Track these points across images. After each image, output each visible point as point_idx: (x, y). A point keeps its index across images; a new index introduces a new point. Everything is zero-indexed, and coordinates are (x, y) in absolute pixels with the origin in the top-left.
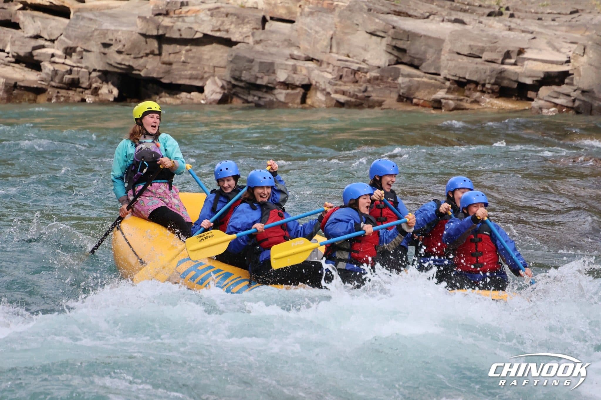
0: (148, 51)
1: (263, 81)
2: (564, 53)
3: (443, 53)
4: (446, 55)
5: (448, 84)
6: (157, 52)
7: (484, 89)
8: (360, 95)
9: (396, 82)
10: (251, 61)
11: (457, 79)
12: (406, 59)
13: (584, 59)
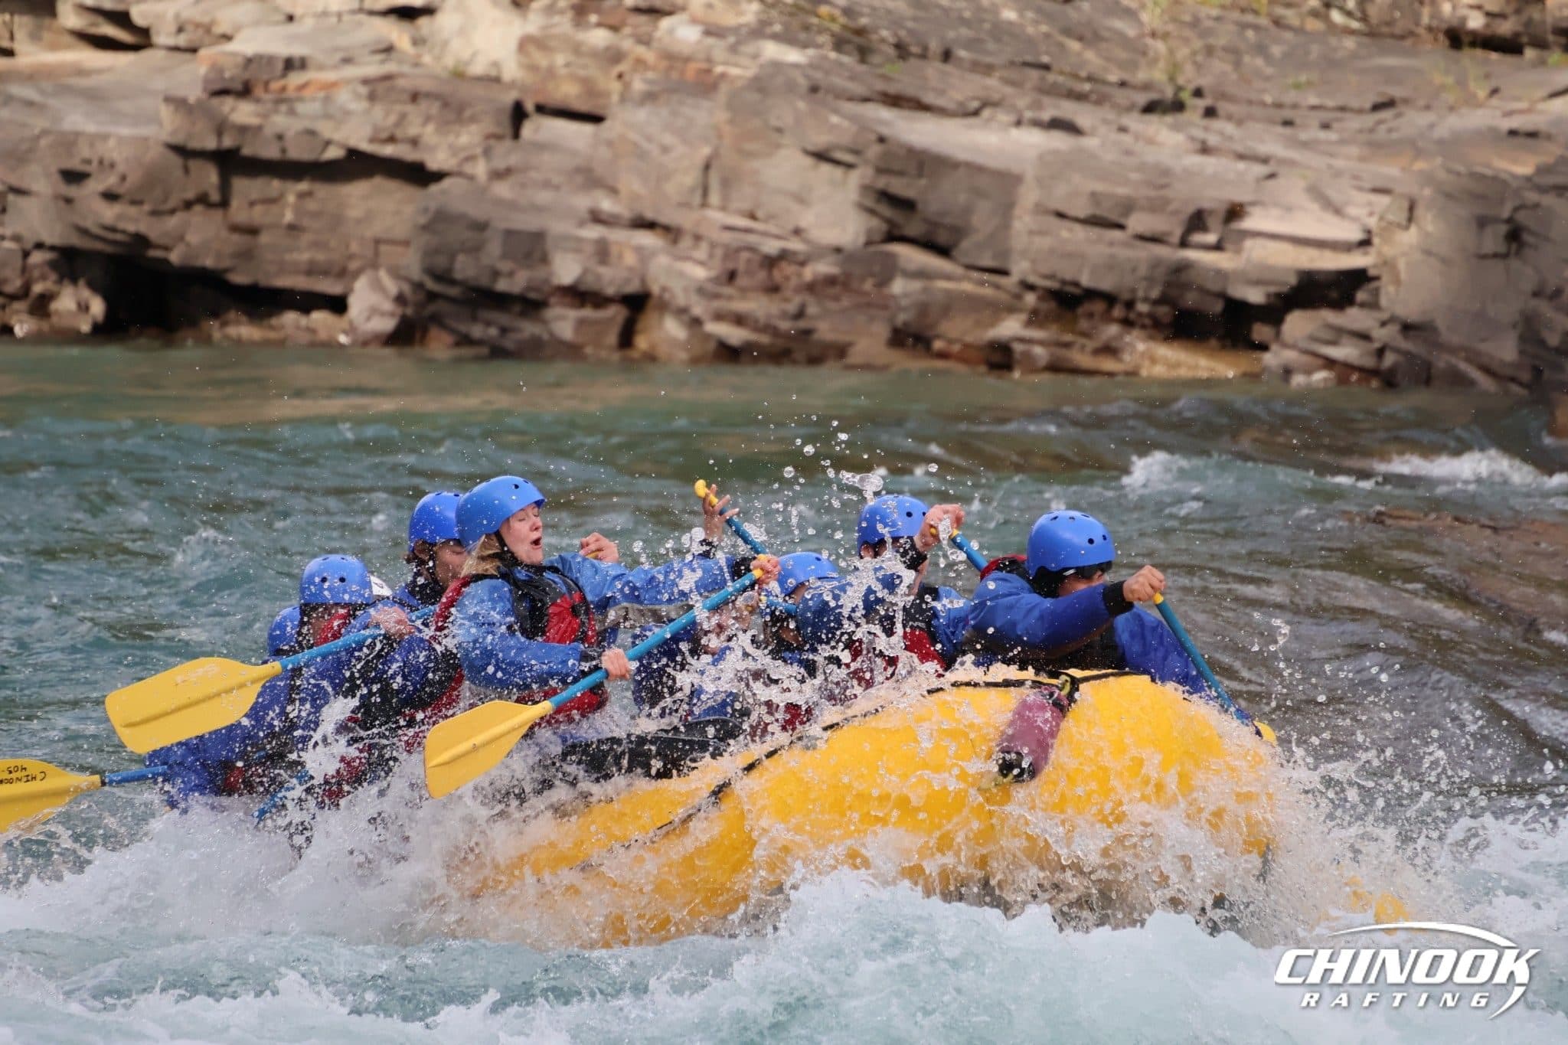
0: (190, 195)
1: (513, 283)
2: (1355, 219)
3: (1017, 211)
4: (1027, 219)
5: (1030, 299)
6: (215, 197)
7: (1132, 316)
8: (785, 325)
9: (886, 291)
10: (481, 227)
11: (1053, 285)
12: (914, 229)
13: (1410, 237)
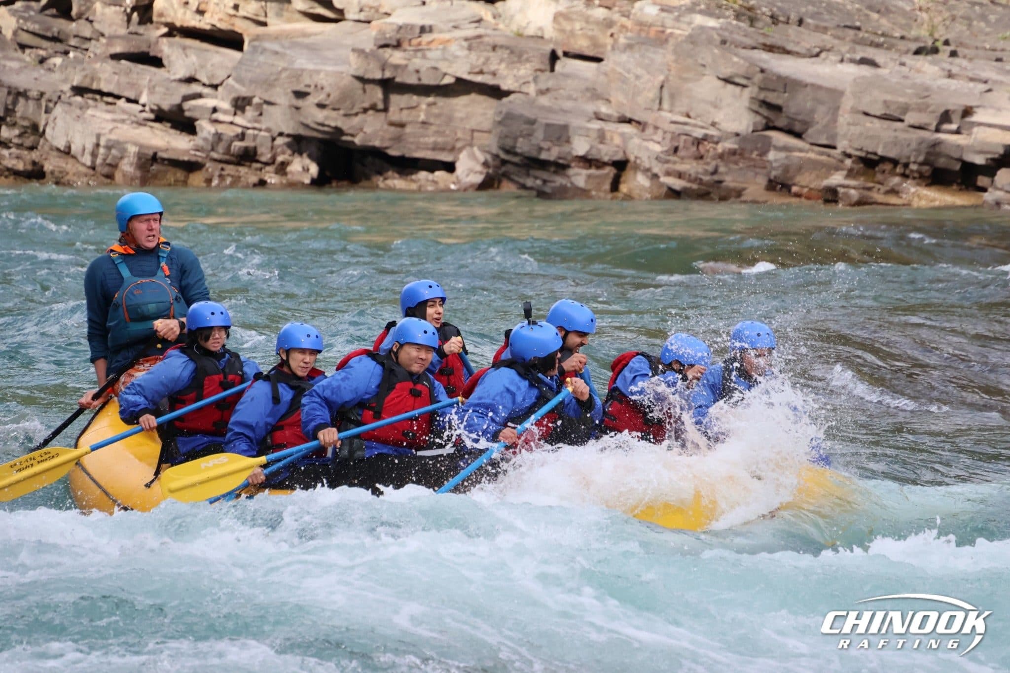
0: (367, 105)
1: (551, 154)
3: (841, 112)
4: (846, 116)
5: (848, 162)
6: (381, 106)
7: (907, 172)
8: (706, 178)
9: (765, 158)
11: (863, 154)
12: (781, 122)
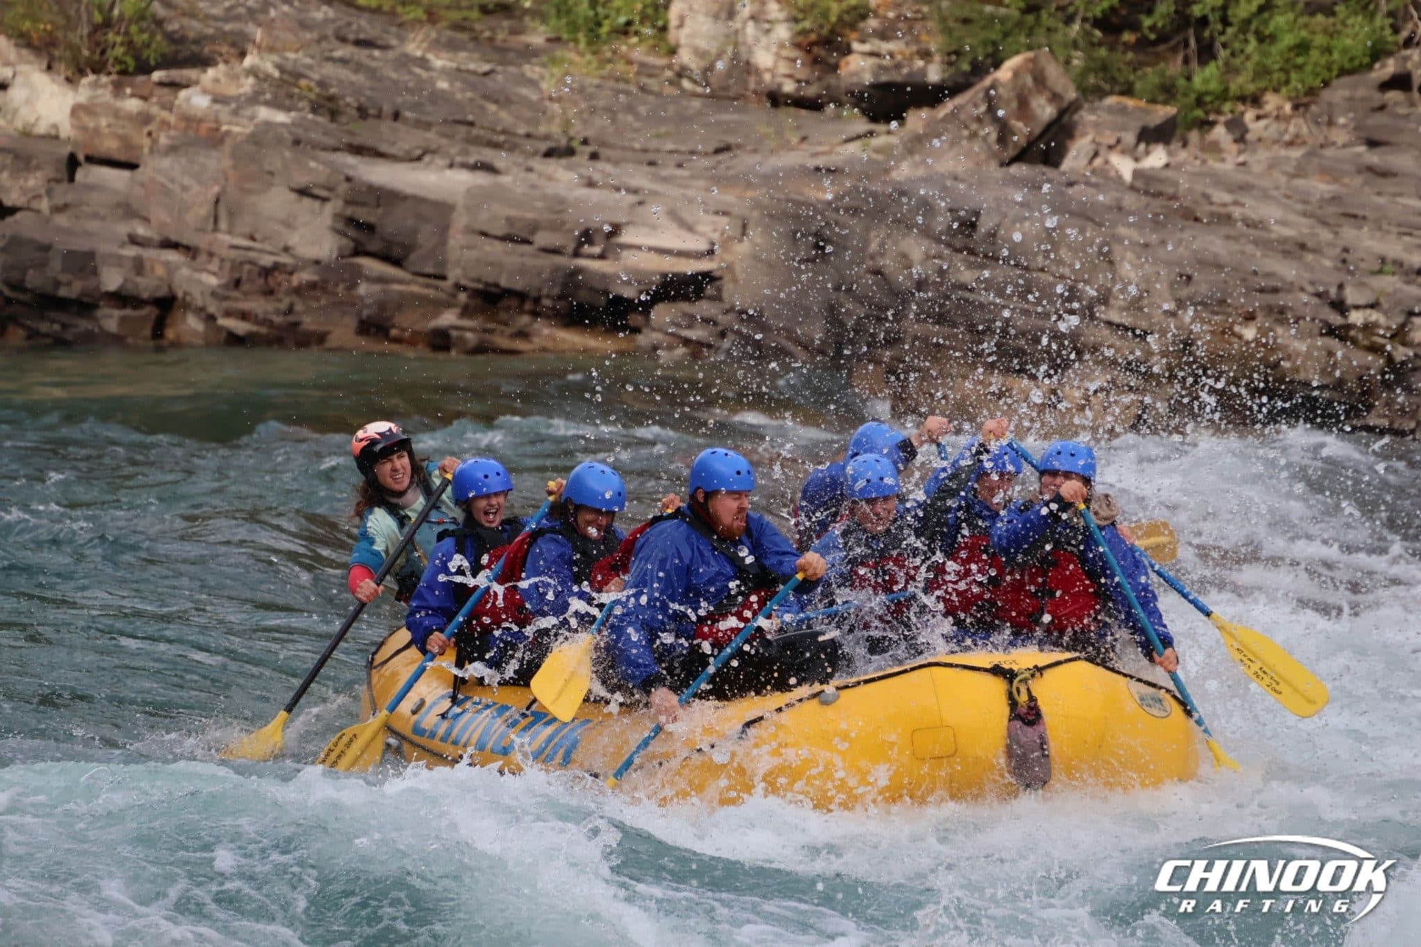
1: (71, 290)
2: (702, 234)
3: (451, 232)
4: (459, 237)
5: (463, 297)
7: (539, 309)
8: (278, 320)
9: (354, 293)
10: (46, 248)
11: (480, 286)
12: (374, 245)
13: (743, 248)
